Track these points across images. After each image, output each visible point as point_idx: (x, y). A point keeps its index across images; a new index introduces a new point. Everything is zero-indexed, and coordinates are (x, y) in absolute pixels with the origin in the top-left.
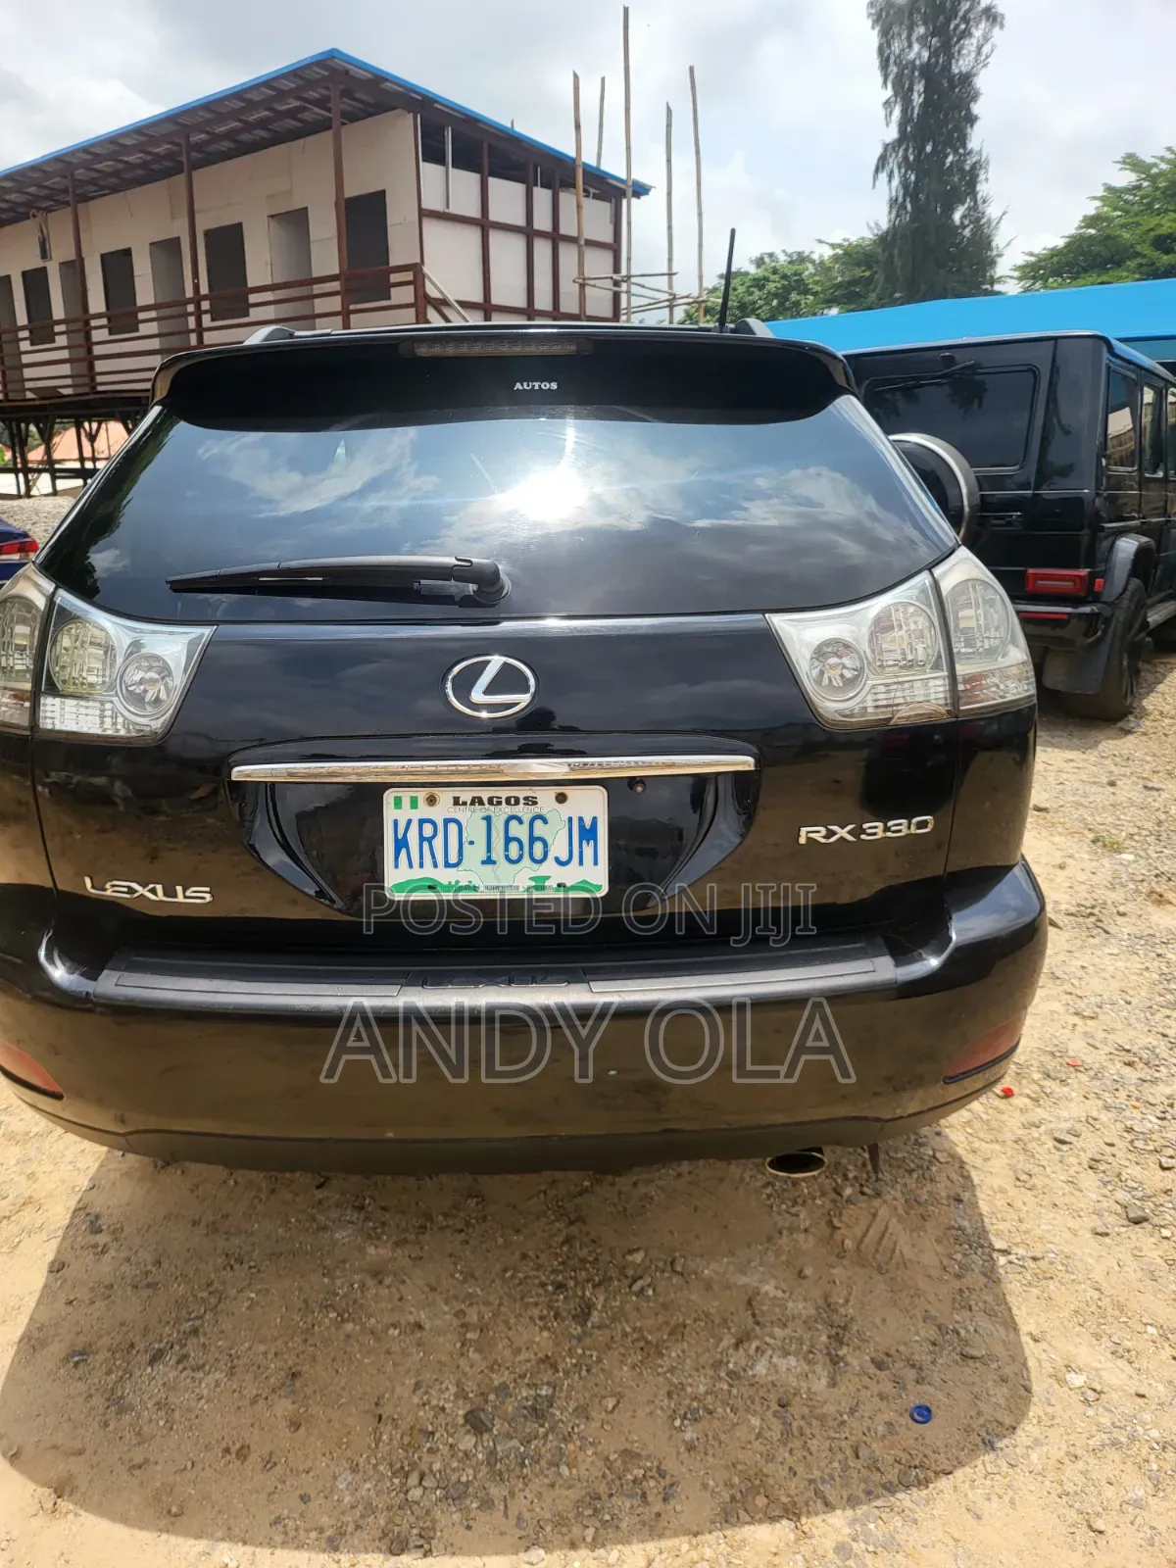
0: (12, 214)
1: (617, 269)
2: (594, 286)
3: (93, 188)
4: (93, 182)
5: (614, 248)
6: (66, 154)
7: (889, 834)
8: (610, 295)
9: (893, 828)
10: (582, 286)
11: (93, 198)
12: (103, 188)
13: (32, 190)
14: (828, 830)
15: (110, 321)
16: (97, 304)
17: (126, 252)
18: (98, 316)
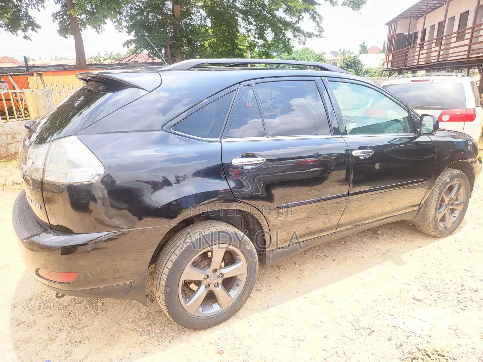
0: (440, 5)
15: (457, 35)
16: (455, 29)
17: (468, 12)
18: (455, 33)
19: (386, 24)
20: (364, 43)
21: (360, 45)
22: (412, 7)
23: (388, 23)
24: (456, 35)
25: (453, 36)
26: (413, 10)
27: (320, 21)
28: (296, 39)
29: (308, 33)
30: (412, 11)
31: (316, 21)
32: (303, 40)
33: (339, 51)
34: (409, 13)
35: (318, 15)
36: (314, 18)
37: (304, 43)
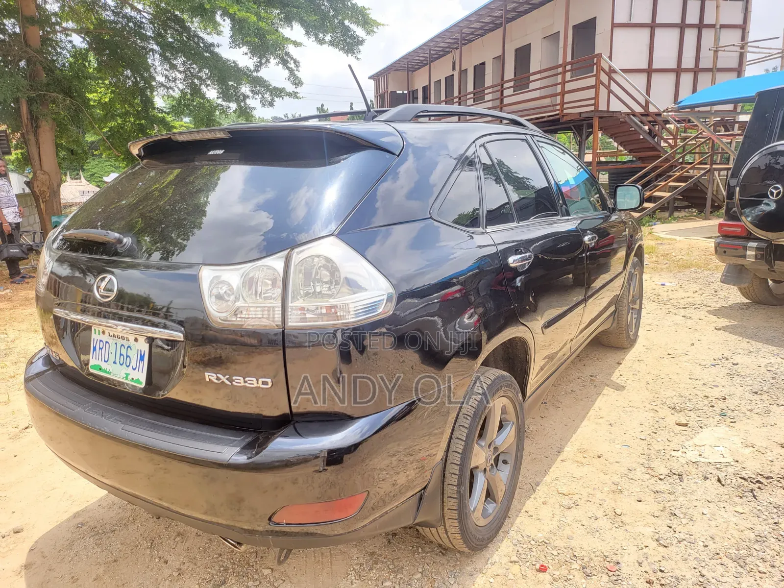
0: (444, 53)
1: (743, 38)
2: (724, 51)
3: (473, 36)
4: (472, 34)
5: (743, 28)
6: (459, 22)
7: (247, 384)
8: (738, 54)
9: (249, 382)
10: (716, 52)
11: (473, 40)
12: (478, 35)
13: (448, 41)
14: (217, 377)
15: (474, 95)
16: (470, 88)
17: (484, 64)
18: (470, 93)
19: (370, 78)
20: (322, 105)
21: (317, 108)
22: (409, 54)
23: (373, 76)
24: (472, 95)
25: (468, 96)
26: (410, 58)
27: (295, 69)
28: (257, 97)
29: (276, 89)
30: (408, 60)
31: (288, 68)
32: (269, 99)
33: (285, 117)
34: (403, 63)
35: (292, 59)
36: (284, 63)
37: (271, 104)
